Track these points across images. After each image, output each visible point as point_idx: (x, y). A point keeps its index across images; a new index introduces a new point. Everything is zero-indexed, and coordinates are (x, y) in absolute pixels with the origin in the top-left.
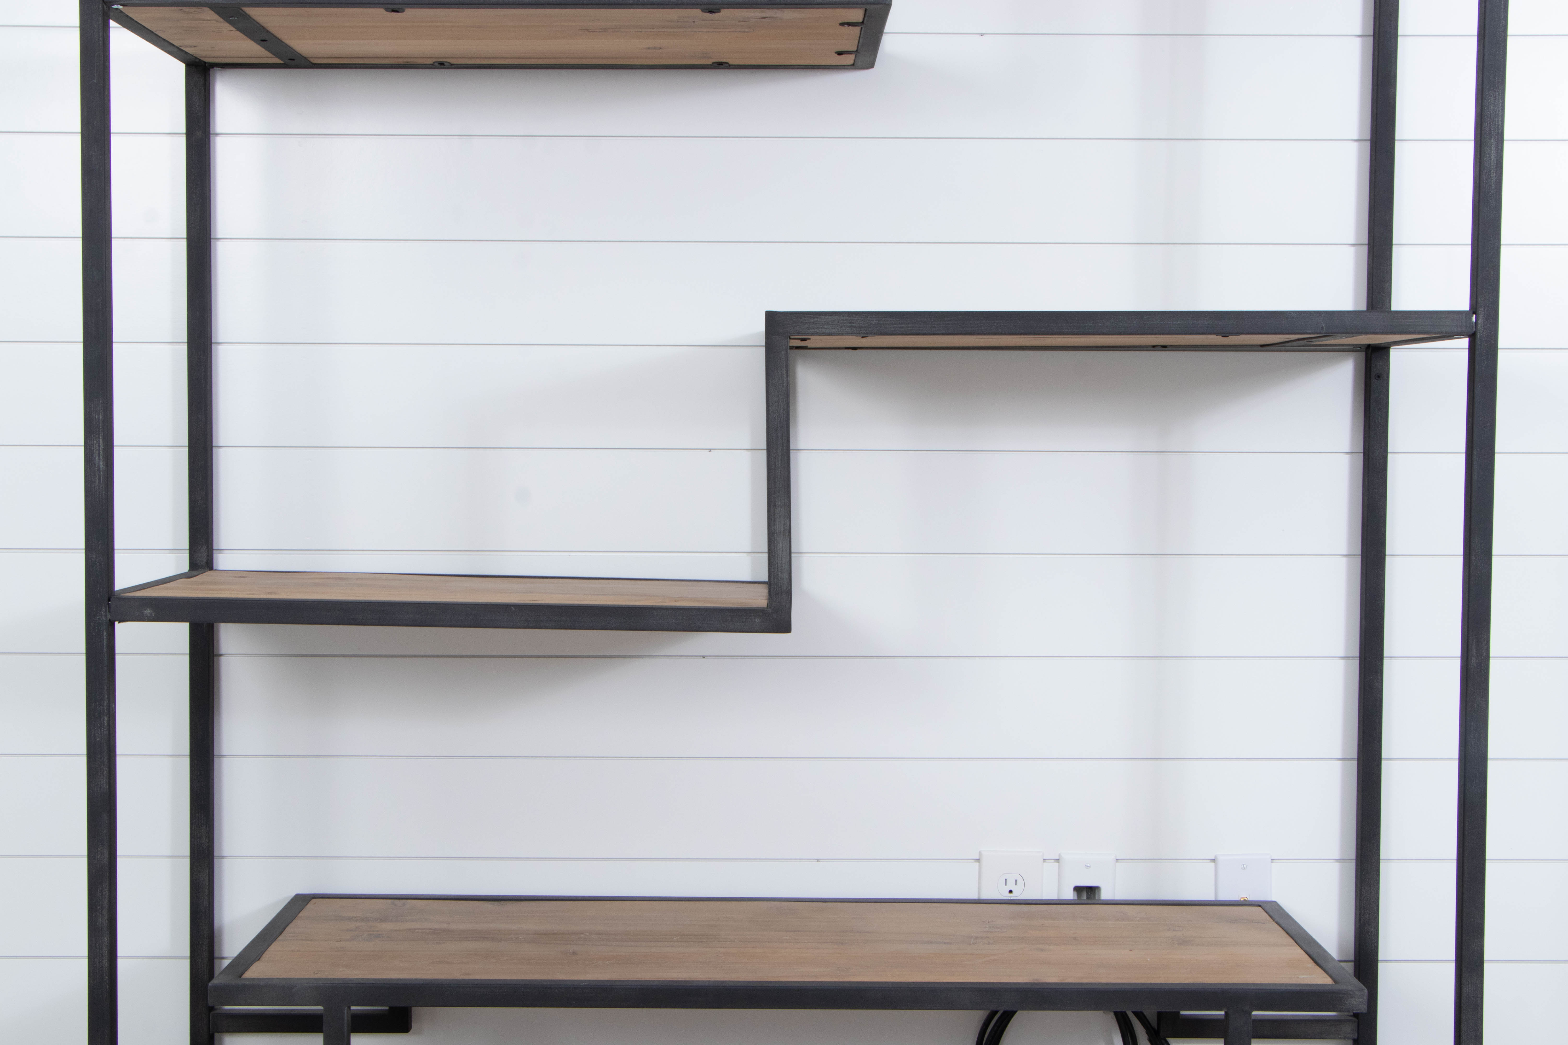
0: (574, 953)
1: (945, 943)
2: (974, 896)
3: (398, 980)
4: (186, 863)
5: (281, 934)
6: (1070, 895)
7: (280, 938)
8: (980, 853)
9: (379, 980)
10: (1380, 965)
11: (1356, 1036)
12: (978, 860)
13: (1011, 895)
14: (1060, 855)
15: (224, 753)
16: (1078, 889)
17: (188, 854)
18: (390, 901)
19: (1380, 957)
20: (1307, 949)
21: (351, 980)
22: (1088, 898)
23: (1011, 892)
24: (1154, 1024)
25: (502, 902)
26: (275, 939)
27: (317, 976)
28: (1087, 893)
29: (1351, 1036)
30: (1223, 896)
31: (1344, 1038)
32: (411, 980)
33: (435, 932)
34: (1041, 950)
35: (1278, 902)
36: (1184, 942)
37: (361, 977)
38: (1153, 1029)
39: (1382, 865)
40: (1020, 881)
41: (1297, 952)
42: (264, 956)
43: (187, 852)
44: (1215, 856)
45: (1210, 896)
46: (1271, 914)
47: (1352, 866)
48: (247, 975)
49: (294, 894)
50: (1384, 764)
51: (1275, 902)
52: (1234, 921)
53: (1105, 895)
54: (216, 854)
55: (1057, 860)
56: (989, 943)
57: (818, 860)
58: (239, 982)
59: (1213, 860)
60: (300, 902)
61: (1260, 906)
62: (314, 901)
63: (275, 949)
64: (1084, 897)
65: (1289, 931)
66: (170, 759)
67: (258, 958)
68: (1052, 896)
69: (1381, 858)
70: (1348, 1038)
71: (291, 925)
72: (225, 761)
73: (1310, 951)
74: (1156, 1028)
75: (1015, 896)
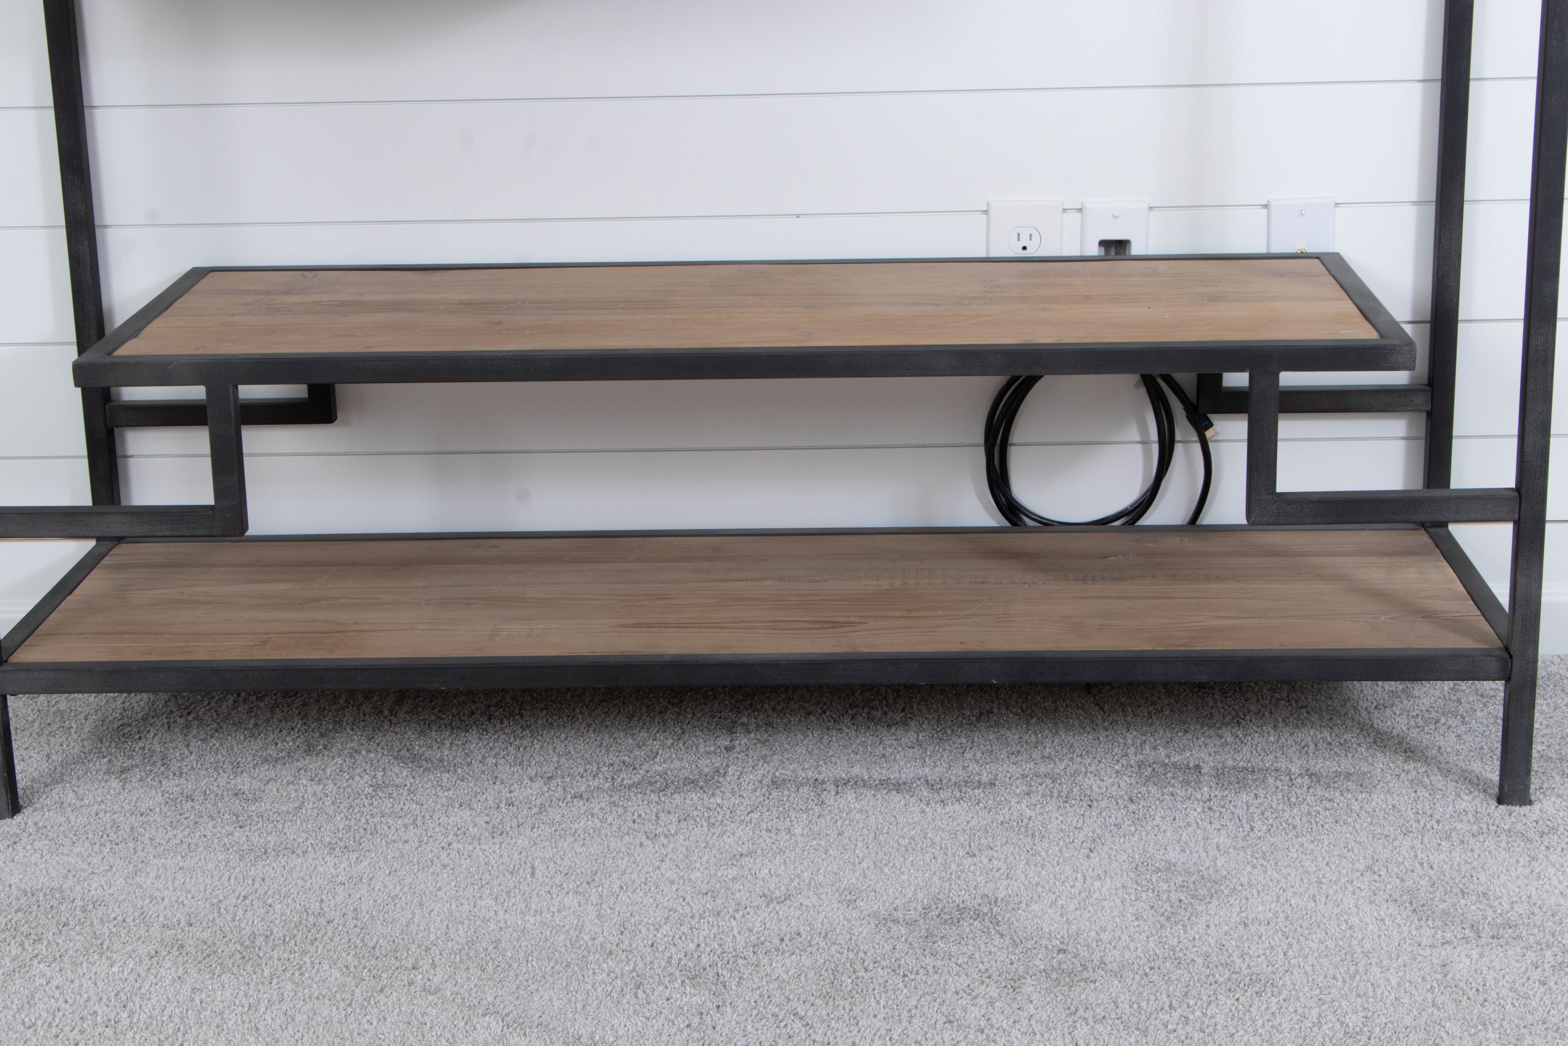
0: (500, 323)
1: (934, 305)
2: (982, 254)
3: (289, 354)
4: (63, 234)
5: (166, 309)
6: (1094, 250)
7: (165, 313)
8: (988, 204)
9: (267, 355)
10: (1461, 326)
11: (1429, 409)
12: (986, 212)
13: (1024, 252)
14: (1082, 204)
15: (96, 103)
16: (1104, 244)
17: (64, 224)
18: (300, 272)
19: (1461, 317)
20: (1358, 302)
21: (235, 355)
22: (1116, 254)
23: (1024, 248)
24: (1194, 400)
25: (430, 272)
26: (158, 315)
27: (198, 352)
28: (1116, 248)
29: (1424, 408)
30: (1276, 249)
31: (1415, 411)
32: (305, 354)
33: (345, 304)
34: (1044, 309)
35: (1341, 254)
36: (1215, 298)
37: (248, 352)
38: (1192, 404)
39: (1467, 208)
40: (1035, 236)
41: (1349, 307)
42: (143, 332)
43: (63, 222)
44: (1268, 201)
45: (1261, 249)
46: (1329, 267)
47: (1432, 210)
48: (120, 352)
49: (188, 268)
50: (1472, 85)
51: (1338, 254)
52: (1281, 275)
53: (1136, 249)
54: (97, 223)
55: (1080, 210)
56: (985, 304)
57: (798, 216)
58: (107, 360)
59: (1266, 206)
60: (196, 275)
61: (1318, 258)
62: (212, 274)
63: (156, 326)
64: (1113, 252)
65: (1344, 285)
66: (34, 112)
67: (135, 334)
68: (1075, 252)
69: (1465, 199)
70: (1420, 411)
71: (180, 300)
72: (97, 112)
73: (1362, 306)
74: (1195, 402)
75: (1029, 253)
